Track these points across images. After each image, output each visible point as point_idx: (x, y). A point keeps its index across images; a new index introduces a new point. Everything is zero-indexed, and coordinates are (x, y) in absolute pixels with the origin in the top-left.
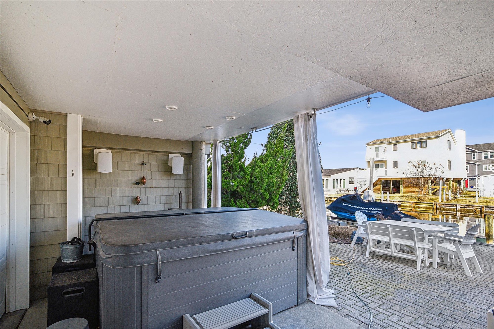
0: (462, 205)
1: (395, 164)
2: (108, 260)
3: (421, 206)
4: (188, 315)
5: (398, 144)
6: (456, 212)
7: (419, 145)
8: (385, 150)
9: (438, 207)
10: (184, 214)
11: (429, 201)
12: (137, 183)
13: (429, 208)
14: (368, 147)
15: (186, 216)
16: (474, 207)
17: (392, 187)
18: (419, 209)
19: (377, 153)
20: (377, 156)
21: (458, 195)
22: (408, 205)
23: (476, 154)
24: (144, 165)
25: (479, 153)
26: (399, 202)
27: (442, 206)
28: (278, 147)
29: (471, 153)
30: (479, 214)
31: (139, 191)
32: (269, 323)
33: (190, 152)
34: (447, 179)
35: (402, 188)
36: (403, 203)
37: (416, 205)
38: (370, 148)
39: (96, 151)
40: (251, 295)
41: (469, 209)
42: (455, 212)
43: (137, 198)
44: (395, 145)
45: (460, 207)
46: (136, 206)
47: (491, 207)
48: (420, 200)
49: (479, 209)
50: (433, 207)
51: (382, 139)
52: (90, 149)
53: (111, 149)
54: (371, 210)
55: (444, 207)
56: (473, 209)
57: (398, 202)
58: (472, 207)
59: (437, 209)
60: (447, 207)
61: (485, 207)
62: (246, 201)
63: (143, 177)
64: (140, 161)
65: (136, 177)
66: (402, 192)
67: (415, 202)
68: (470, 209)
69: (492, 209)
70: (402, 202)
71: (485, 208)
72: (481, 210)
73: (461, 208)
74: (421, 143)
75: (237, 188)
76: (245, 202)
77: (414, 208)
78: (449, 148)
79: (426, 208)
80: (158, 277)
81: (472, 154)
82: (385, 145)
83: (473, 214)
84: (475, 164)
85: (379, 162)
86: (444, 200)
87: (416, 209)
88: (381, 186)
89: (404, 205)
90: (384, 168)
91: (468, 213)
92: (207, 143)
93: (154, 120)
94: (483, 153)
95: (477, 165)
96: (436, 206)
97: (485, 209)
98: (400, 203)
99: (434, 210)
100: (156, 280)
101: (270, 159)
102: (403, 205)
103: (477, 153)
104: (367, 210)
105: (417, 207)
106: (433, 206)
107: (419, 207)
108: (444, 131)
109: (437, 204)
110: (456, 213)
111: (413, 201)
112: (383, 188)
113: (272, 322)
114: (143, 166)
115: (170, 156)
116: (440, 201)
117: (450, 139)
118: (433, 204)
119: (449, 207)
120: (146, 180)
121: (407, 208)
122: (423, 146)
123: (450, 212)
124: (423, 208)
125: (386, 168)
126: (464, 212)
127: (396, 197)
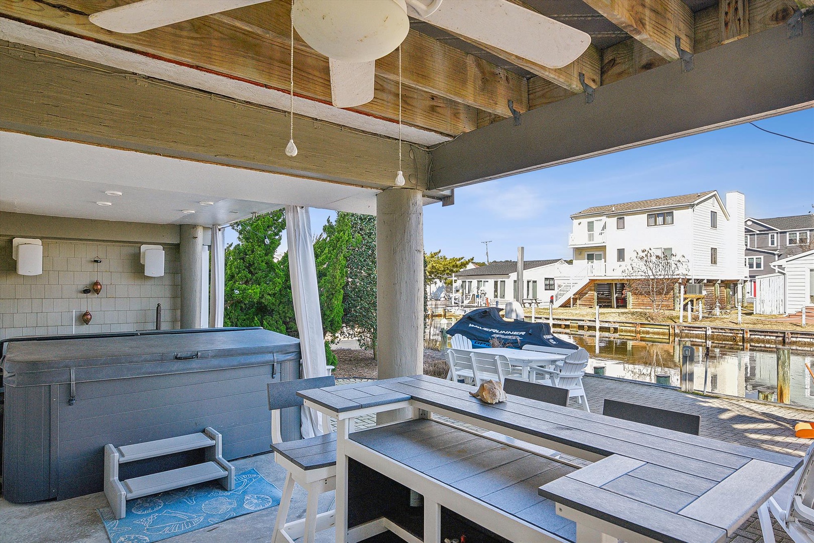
0: (714, 328)
1: (621, 254)
2: (10, 378)
3: (651, 330)
4: (111, 445)
5: (625, 217)
6: (706, 340)
7: (660, 220)
8: (604, 227)
9: (677, 331)
10: (139, 334)
11: (666, 321)
12: (86, 291)
13: (663, 334)
14: (576, 222)
15: (142, 336)
16: (732, 332)
17: (615, 296)
18: (647, 336)
19: (590, 233)
20: (591, 237)
21: (717, 311)
22: (629, 328)
23: (775, 235)
24: (98, 262)
25: (781, 233)
26: (614, 322)
27: (683, 330)
28: (341, 231)
29: (768, 234)
30: (741, 344)
31: (90, 304)
32: (216, 457)
33: (176, 241)
34: (709, 281)
35: (631, 299)
36: (622, 324)
37: (643, 329)
38: (579, 224)
39: (16, 241)
40: (204, 429)
41: (725, 334)
42: (704, 341)
43: (86, 314)
44: (621, 219)
45: (712, 332)
46: (85, 326)
47: (758, 331)
48: (649, 319)
49: (741, 335)
50: (669, 331)
51: (601, 208)
52: (5, 238)
53: (41, 238)
54: (509, 335)
55: (686, 331)
56: (731, 335)
57: (613, 324)
58: (730, 331)
59: (675, 335)
60: (691, 332)
61: (750, 331)
62: (281, 319)
63: (97, 282)
64: (93, 256)
65: (85, 281)
66: (631, 304)
67: (641, 324)
68: (727, 334)
69: (761, 335)
70: (619, 323)
71: (749, 333)
72: (743, 337)
73: (712, 334)
74: (663, 215)
75: (261, 298)
76: (279, 322)
77: (639, 334)
78: (714, 225)
79: (658, 334)
80: (71, 398)
81: (770, 235)
82: (604, 218)
83: (732, 343)
84: (774, 254)
85: (594, 250)
86: (689, 320)
87: (643, 336)
88: (596, 294)
89: (624, 328)
90: (603, 260)
91: (724, 342)
92: (205, 228)
93: (97, 203)
94: (788, 234)
95: (776, 256)
96: (674, 330)
97: (751, 335)
98: (617, 326)
99: (671, 337)
100: (70, 401)
101: (326, 250)
102: (621, 328)
103: (777, 233)
104: (503, 334)
105: (644, 332)
106: (669, 329)
107: (648, 333)
108: (705, 194)
109: (676, 326)
110: (706, 342)
111: (638, 322)
112: (598, 298)
113: (220, 456)
114: (96, 264)
115: (143, 248)
116: (681, 320)
117: (717, 209)
118: (669, 326)
119: (694, 332)
120: (101, 285)
121: (629, 334)
122: (666, 221)
123: (697, 340)
124: (654, 333)
125: (605, 262)
126: (718, 340)
127: (614, 315)
